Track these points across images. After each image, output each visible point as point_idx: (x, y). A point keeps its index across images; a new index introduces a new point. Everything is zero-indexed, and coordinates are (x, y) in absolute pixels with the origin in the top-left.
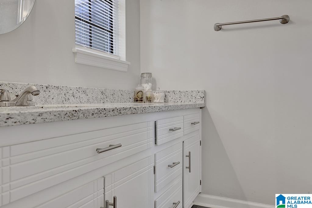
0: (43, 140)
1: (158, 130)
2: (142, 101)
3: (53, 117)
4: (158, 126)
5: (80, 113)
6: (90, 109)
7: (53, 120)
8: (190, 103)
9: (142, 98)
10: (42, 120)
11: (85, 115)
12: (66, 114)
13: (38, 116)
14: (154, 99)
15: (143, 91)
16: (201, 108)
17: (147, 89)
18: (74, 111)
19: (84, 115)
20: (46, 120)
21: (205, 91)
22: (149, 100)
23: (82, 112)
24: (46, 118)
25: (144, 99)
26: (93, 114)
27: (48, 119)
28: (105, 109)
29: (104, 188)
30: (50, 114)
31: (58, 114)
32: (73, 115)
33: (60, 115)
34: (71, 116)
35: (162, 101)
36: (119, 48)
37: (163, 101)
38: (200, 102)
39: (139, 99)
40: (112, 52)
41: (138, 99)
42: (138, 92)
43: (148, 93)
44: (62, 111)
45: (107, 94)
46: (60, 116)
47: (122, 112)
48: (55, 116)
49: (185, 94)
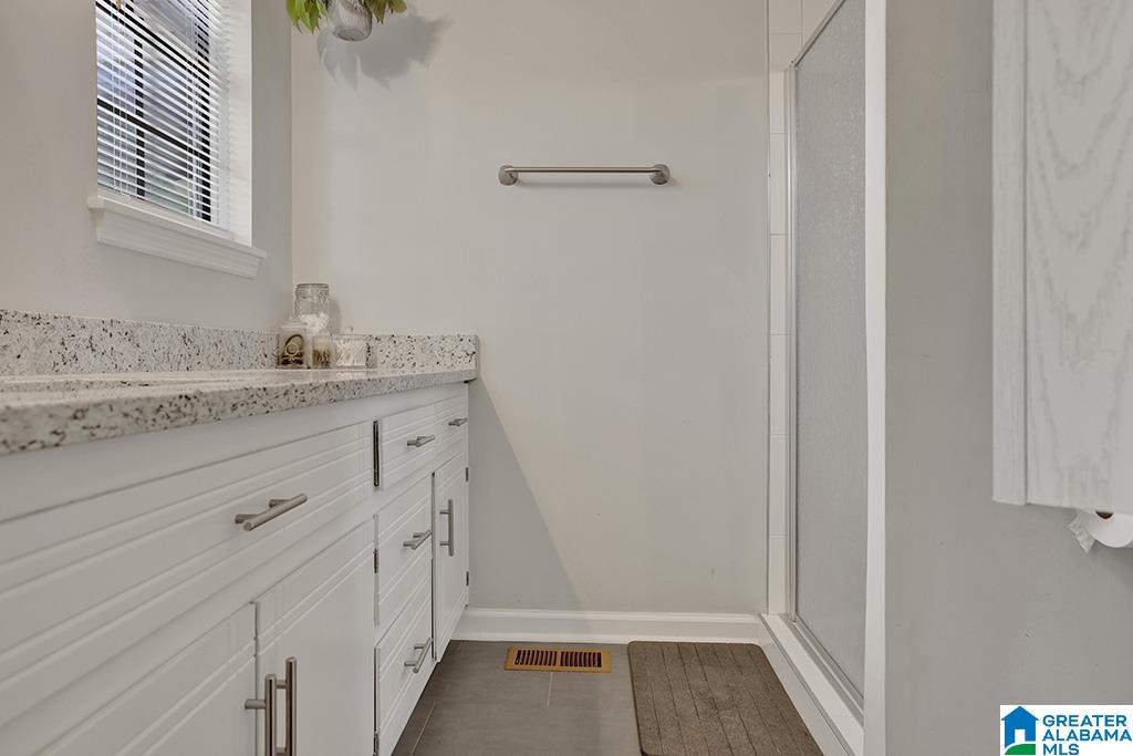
0: (71, 502)
1: (383, 445)
2: (301, 363)
3: (118, 420)
4: (383, 435)
5: (200, 404)
6: (227, 389)
7: (118, 431)
8: (439, 369)
9: (301, 355)
10: (86, 432)
11: (213, 412)
12: (158, 410)
13: (70, 418)
14: (338, 357)
15: (303, 334)
16: (466, 382)
17: (316, 330)
18: (183, 398)
19: (210, 410)
20: (96, 431)
21: (476, 337)
22: (323, 359)
23: (204, 400)
24: (98, 427)
25: (309, 358)
26: (234, 407)
27: (105, 428)
28: (265, 389)
29: (256, 639)
30: (111, 409)
31: (137, 409)
32: (179, 410)
33: (141, 412)
34: (173, 416)
35: (360, 364)
36: (228, 206)
37: (363, 363)
38: (466, 366)
39: (292, 358)
40: (208, 218)
41: (289, 358)
42: (290, 339)
43: (321, 341)
44: (149, 399)
45: (197, 342)
46: (141, 417)
47: (308, 396)
48: (126, 415)
49: (425, 344)
